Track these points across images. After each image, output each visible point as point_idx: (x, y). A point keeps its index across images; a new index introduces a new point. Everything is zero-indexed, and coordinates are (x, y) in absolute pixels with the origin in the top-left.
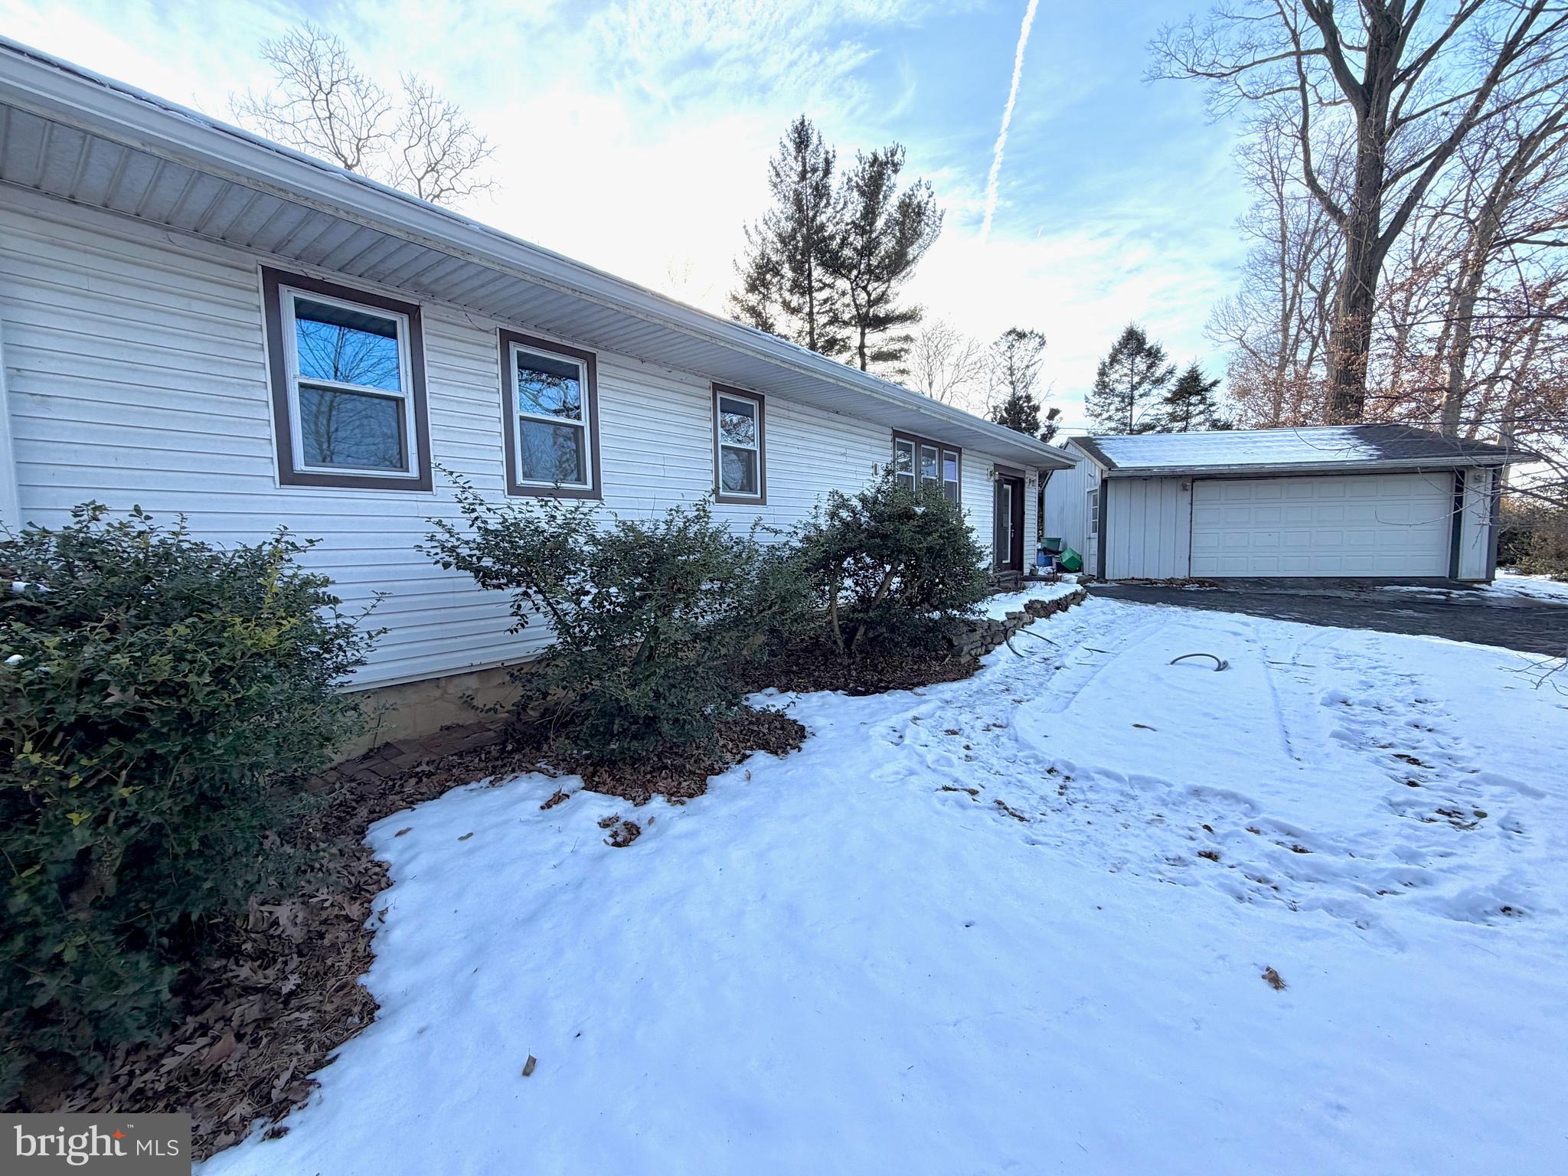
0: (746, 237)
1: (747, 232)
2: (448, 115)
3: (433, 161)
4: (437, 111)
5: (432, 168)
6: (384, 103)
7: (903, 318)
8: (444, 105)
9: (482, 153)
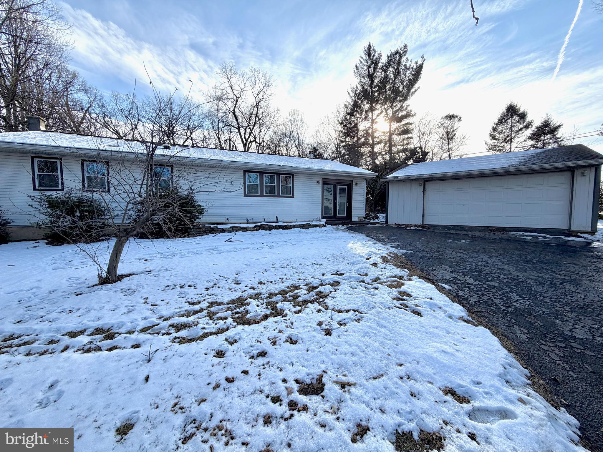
3: (260, 90)
7: (407, 116)
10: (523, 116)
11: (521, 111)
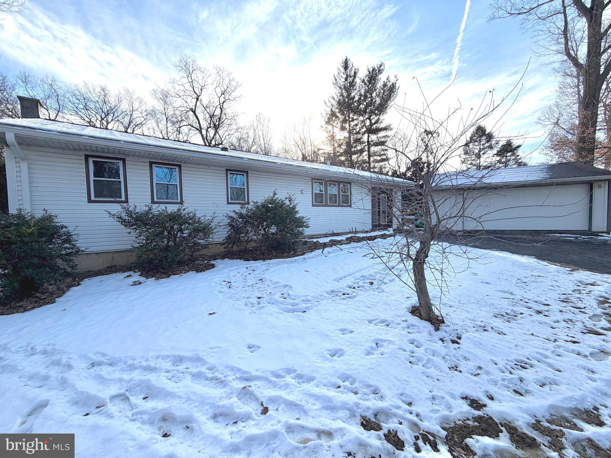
0: (325, 104)
1: (325, 103)
2: (229, 75)
3: (224, 90)
4: (225, 74)
5: (223, 94)
6: (209, 73)
7: (385, 129)
8: (227, 72)
9: (238, 86)
10: (490, 137)
11: (488, 131)
